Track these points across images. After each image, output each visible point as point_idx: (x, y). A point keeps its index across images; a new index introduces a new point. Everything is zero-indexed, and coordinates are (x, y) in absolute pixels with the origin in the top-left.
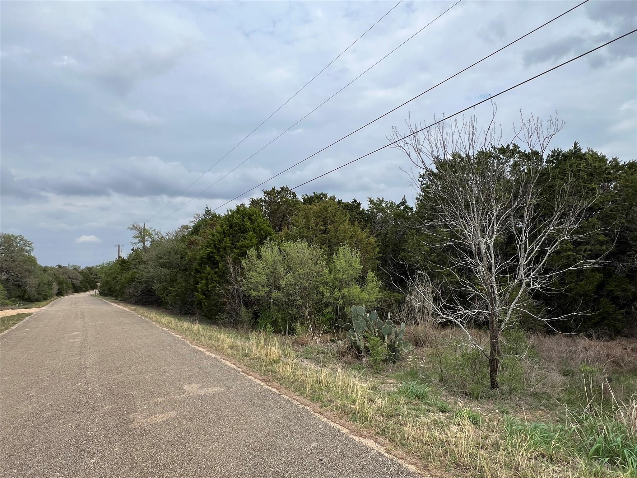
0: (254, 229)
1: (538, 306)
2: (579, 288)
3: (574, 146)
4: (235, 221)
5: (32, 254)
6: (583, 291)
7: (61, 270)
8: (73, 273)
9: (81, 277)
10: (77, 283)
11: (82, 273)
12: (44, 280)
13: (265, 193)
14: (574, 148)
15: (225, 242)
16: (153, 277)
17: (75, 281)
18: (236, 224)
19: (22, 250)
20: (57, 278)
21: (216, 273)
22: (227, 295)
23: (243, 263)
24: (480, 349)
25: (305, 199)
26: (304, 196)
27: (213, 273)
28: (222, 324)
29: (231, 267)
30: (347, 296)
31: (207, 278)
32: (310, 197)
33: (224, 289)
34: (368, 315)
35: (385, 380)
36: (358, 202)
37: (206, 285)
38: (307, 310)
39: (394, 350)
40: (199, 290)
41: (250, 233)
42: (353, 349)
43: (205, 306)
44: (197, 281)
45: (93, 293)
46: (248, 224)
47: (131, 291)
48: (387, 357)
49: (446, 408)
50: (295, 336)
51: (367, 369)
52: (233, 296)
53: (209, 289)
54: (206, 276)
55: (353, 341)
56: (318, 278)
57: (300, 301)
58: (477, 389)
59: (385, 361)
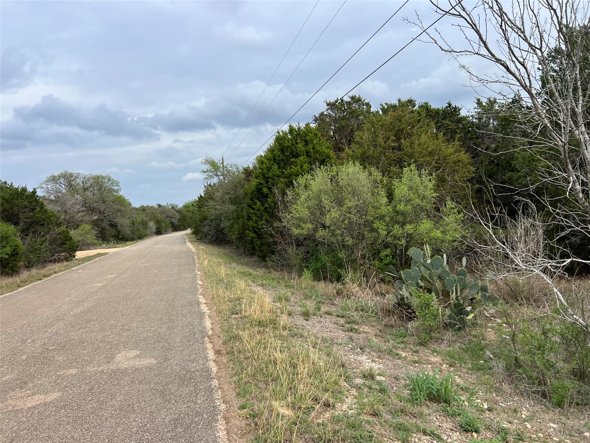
0: (308, 152)
4: (286, 144)
5: (121, 193)
7: (160, 209)
8: (171, 212)
9: (178, 216)
10: (175, 221)
11: (179, 211)
12: (138, 219)
13: (328, 105)
15: (273, 171)
16: (221, 214)
17: (173, 220)
18: (287, 147)
19: (110, 191)
20: (155, 217)
21: (266, 208)
22: (276, 233)
23: (287, 195)
24: (580, 323)
25: (383, 109)
26: (384, 105)
27: (262, 208)
28: (272, 267)
29: (278, 200)
30: (412, 234)
31: (256, 214)
32: (392, 106)
33: (272, 226)
34: (429, 261)
35: (427, 356)
36: (456, 106)
37: (256, 222)
38: (360, 252)
39: (461, 312)
40: (250, 228)
41: (301, 158)
42: (402, 308)
43: (257, 245)
44: (249, 219)
45: (189, 231)
46: (300, 146)
47: (205, 230)
48: (447, 321)
49: (472, 425)
50: (339, 286)
51: (411, 337)
52: (282, 235)
53: (259, 227)
54: (255, 212)
55: (399, 297)
56: (371, 211)
57: (350, 241)
58: (562, 390)
59: (447, 326)
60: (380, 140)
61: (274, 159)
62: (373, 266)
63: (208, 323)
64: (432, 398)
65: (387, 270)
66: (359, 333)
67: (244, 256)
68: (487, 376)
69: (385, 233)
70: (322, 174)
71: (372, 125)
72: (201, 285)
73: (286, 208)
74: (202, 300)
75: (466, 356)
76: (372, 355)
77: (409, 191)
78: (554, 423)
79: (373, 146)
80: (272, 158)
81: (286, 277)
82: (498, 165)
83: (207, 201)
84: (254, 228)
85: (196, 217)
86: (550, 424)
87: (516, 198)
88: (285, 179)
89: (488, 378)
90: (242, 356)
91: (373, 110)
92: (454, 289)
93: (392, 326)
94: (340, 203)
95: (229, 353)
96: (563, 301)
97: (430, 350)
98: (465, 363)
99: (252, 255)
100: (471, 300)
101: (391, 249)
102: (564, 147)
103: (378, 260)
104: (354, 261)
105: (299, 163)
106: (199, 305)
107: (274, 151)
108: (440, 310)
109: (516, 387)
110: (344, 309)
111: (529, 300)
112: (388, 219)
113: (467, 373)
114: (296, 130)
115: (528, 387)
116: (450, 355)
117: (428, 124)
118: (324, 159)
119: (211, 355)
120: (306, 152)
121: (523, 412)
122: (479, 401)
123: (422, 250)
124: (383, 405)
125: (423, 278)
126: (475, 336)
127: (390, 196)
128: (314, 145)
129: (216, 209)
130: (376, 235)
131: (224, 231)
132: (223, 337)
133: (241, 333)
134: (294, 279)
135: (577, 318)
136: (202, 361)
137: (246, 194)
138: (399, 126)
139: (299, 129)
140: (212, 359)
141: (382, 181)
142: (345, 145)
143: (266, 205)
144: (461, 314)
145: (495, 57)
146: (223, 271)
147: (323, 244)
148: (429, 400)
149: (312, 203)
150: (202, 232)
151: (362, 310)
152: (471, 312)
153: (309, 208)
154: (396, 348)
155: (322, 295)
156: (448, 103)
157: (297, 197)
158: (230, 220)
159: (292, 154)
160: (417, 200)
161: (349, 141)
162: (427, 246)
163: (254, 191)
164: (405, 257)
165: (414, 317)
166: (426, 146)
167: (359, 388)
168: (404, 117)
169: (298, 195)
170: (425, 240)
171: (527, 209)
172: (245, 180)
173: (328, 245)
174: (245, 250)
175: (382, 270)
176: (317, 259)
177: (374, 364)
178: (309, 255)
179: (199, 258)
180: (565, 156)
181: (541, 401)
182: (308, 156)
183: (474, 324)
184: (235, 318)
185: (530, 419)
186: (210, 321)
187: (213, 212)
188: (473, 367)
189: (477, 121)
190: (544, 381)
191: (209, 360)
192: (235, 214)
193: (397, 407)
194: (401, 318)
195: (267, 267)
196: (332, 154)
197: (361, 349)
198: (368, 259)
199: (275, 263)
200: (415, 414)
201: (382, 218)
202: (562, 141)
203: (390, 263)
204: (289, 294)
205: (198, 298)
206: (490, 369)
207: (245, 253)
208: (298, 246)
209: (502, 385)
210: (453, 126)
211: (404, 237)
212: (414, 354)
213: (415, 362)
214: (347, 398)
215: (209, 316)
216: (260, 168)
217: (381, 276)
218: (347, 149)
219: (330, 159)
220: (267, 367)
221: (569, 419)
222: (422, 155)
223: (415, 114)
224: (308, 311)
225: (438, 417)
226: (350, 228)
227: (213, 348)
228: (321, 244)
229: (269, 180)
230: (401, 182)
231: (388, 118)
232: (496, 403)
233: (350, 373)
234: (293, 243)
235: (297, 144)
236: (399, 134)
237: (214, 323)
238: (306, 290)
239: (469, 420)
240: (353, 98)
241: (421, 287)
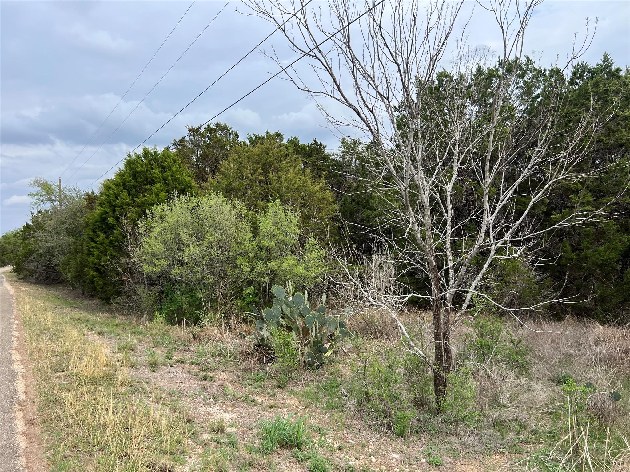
0: (165, 180)
1: (542, 280)
2: (598, 256)
3: (603, 59)
4: (139, 169)
6: (602, 260)
13: (190, 130)
14: (604, 61)
15: (122, 198)
16: (53, 248)
18: (140, 172)
21: (111, 242)
22: (123, 271)
23: (138, 227)
24: (420, 354)
25: (251, 140)
26: (252, 135)
27: (107, 241)
28: (118, 310)
29: (128, 232)
30: (276, 270)
31: (98, 248)
32: (260, 138)
33: (119, 263)
34: (290, 299)
35: (283, 399)
36: (321, 144)
37: (99, 258)
38: (221, 291)
39: (319, 349)
40: (90, 264)
41: (158, 185)
42: (262, 349)
43: (98, 286)
44: (90, 253)
45: (9, 268)
46: (157, 172)
47: (31, 266)
48: (306, 360)
49: (320, 467)
50: (196, 329)
51: (270, 380)
52: (131, 273)
53: (102, 264)
54: (98, 246)
55: (259, 338)
56: (235, 247)
57: (210, 279)
58: (403, 420)
59: (306, 365)
60: (247, 172)
61: (124, 184)
62: (236, 305)
63: (21, 386)
64: (283, 445)
65: (249, 309)
66: (214, 381)
67: (82, 298)
68: (340, 414)
69: (248, 269)
70: (180, 205)
71: (239, 156)
72: (16, 337)
73: (137, 241)
74: (16, 356)
75: (322, 395)
76: (225, 405)
77: (274, 226)
78: (397, 453)
79: (239, 177)
80: (121, 184)
81: (134, 322)
82: (358, 203)
83: (34, 231)
84: (95, 264)
85: (18, 251)
86: (393, 455)
87: (372, 236)
88: (136, 209)
89: (340, 416)
90: (62, 424)
91: (241, 139)
92: (314, 326)
93: (251, 370)
94: (200, 236)
95: (45, 422)
96: (406, 334)
97: (288, 392)
98: (321, 402)
99: (92, 296)
100: (331, 336)
101: (255, 287)
102: (405, 191)
103: (240, 299)
104: (214, 301)
105: (155, 191)
106: (10, 363)
107: (124, 176)
108: (300, 349)
109: (366, 422)
110: (200, 355)
111: (382, 334)
112: (251, 255)
113: (321, 413)
114: (151, 154)
115: (376, 420)
116: (307, 396)
117: (295, 160)
118: (185, 188)
119: (20, 425)
120: (164, 179)
121: (370, 446)
122: (330, 441)
123: (285, 287)
124: (231, 460)
125: (284, 316)
126: (331, 374)
127: (255, 231)
128: (173, 172)
129: (46, 242)
130: (240, 272)
131: (56, 268)
132: (40, 401)
133: (63, 395)
134: (144, 324)
135: (418, 349)
136: (7, 436)
137: (87, 224)
138: (267, 159)
139: (155, 153)
140: (20, 431)
141: (246, 216)
142: (208, 175)
143: (112, 238)
144: (319, 352)
145: (348, 101)
146: (49, 318)
147: (180, 282)
148: (280, 447)
149: (169, 236)
150: (27, 269)
151: (220, 355)
152: (330, 348)
153: (164, 242)
154: (253, 394)
155: (175, 341)
156: (314, 140)
157: (151, 230)
158: (66, 255)
159: (147, 181)
160: (281, 236)
161: (214, 171)
162: (290, 283)
163: (97, 221)
164: (269, 295)
165: (274, 358)
166: (293, 181)
167: (206, 444)
168: (271, 150)
169: (152, 226)
170: (288, 276)
171: (381, 246)
172: (87, 207)
173: (186, 284)
174: (83, 291)
175: (244, 309)
176: (173, 300)
177: (226, 415)
178: (164, 295)
179: (18, 303)
180: (406, 200)
181: (386, 433)
182: (165, 183)
183: (331, 362)
184: (60, 377)
185: (376, 452)
186: (24, 383)
187: (42, 244)
188: (327, 406)
189: (341, 160)
190: (390, 413)
191: (17, 433)
192: (72, 247)
193: (245, 461)
194: (260, 360)
195: (110, 311)
196: (194, 183)
197: (214, 399)
198: (230, 298)
199: (122, 305)
200: (264, 465)
201: (245, 254)
202: (404, 186)
203: (253, 302)
204: (136, 341)
205: (11, 354)
206: (343, 406)
207: (83, 294)
208: (151, 285)
209: (352, 421)
210: (319, 163)
211: (268, 274)
212: (271, 398)
213: (271, 407)
214: (190, 457)
215: (23, 377)
216: (106, 195)
217: (243, 316)
218: (210, 179)
219: (191, 188)
220: (94, 434)
221: (409, 448)
222: (290, 190)
223: (283, 148)
224: (156, 360)
225: (288, 465)
226: (211, 264)
227: (25, 417)
228: (179, 283)
229: (116, 208)
230: (266, 216)
231: (256, 151)
232: (346, 440)
233: (197, 428)
234: (144, 283)
235: (152, 169)
236: (266, 168)
237: (30, 385)
238: (157, 336)
239: (318, 463)
240: (218, 125)
241: (282, 326)
